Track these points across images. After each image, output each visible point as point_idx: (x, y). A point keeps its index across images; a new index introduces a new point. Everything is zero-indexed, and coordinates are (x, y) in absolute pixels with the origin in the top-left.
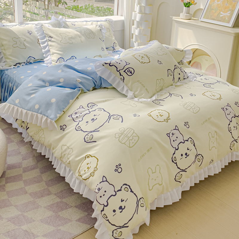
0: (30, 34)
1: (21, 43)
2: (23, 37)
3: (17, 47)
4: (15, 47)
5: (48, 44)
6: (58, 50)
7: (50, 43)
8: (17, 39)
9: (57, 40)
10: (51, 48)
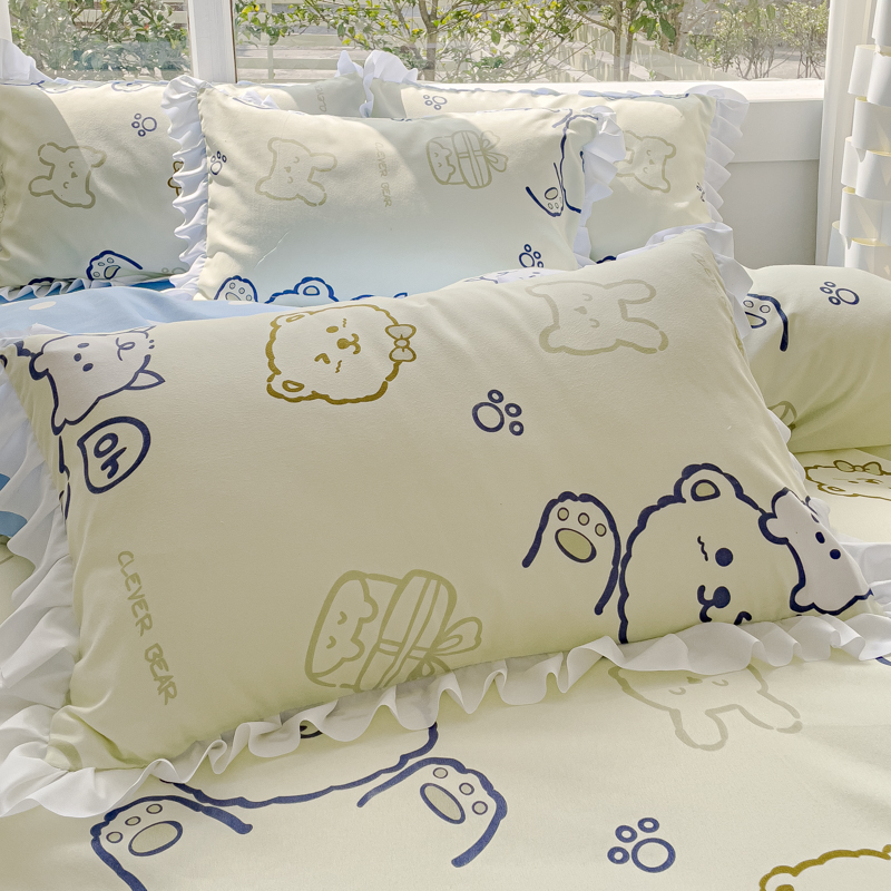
0: (142, 134)
1: (74, 175)
2: (101, 146)
3: (51, 192)
4: (38, 195)
5: (205, 192)
6: (233, 234)
7: (214, 188)
8: (64, 150)
9: (242, 173)
10: (212, 219)
